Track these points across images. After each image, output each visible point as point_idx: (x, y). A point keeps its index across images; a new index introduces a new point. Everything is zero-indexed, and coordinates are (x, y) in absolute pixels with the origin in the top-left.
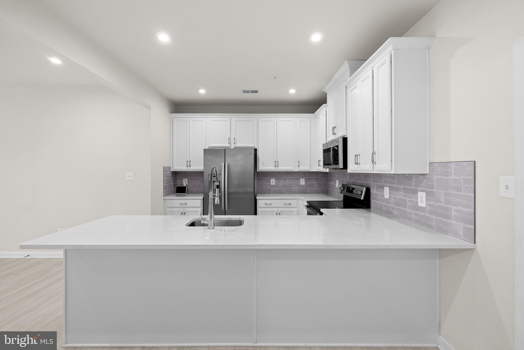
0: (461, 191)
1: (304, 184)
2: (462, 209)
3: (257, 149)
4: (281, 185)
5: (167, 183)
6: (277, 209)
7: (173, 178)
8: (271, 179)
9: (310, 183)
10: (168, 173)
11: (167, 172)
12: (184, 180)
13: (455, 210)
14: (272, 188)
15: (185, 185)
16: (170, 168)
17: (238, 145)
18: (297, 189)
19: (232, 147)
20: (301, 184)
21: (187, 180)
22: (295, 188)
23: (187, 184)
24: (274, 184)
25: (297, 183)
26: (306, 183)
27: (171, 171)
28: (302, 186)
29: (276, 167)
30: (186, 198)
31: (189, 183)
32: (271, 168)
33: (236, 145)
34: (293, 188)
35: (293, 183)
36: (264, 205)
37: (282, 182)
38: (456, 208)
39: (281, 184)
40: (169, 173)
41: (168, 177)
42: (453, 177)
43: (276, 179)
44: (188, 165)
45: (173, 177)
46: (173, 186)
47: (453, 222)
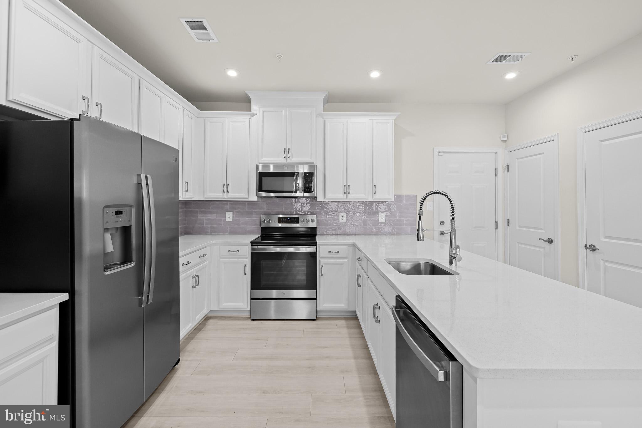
0: (409, 210)
2: (410, 219)
13: (405, 220)
38: (406, 219)
42: (404, 203)
47: (404, 227)
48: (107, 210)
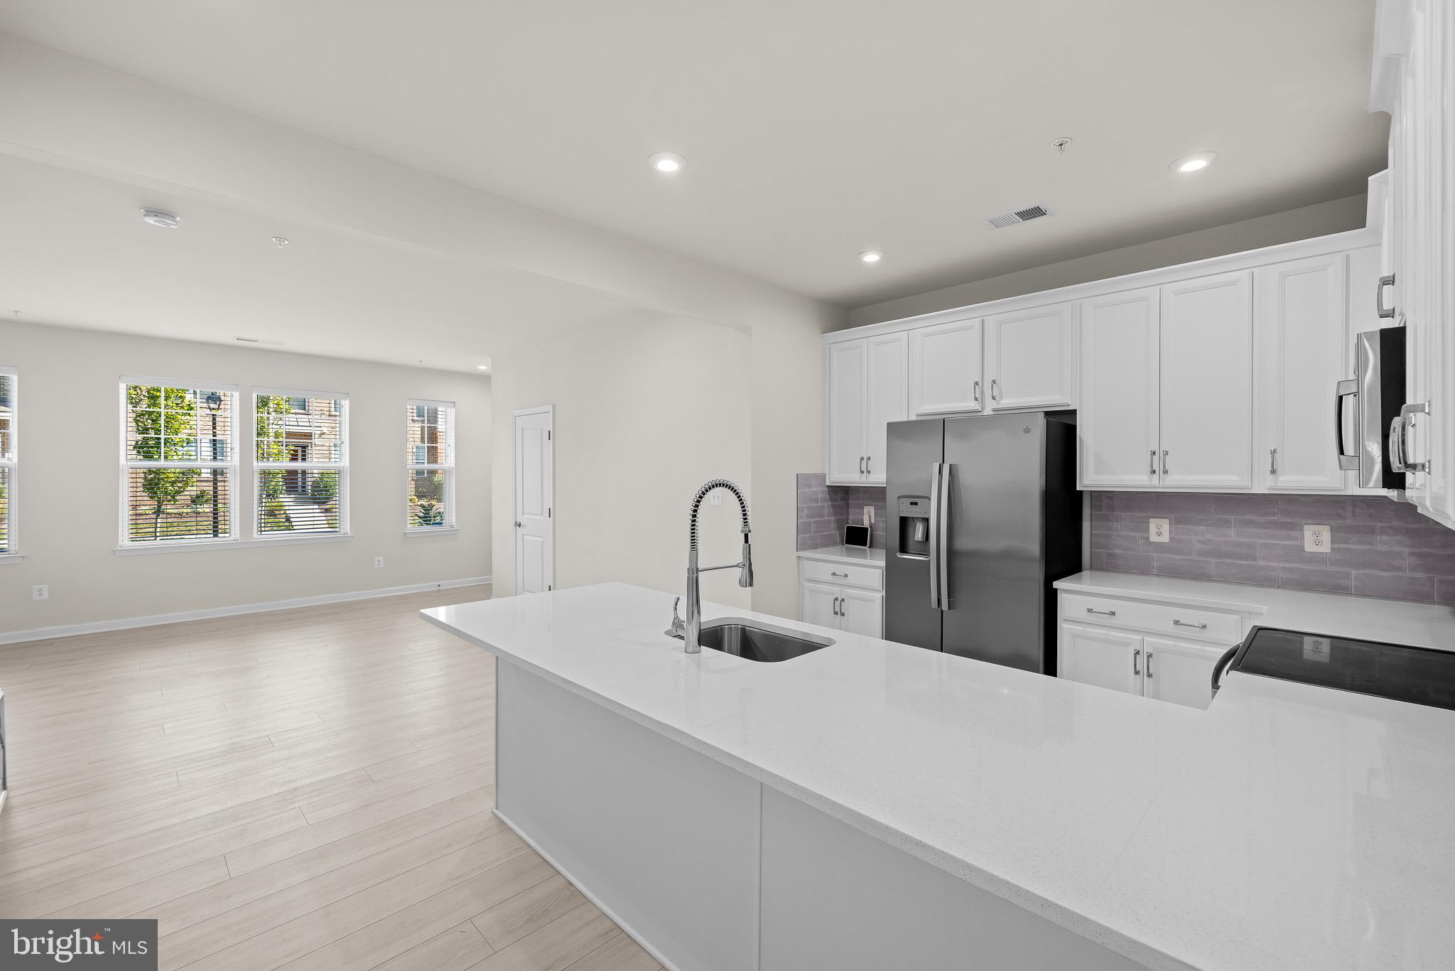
1: (1326, 548)
3: (1076, 410)
4: (1198, 546)
5: (809, 516)
6: (1139, 637)
7: (832, 505)
8: (1151, 520)
9: (1366, 547)
10: (814, 489)
11: (810, 486)
12: (866, 509)
14: (1155, 555)
15: (866, 524)
16: (823, 477)
17: (1006, 402)
18: (1284, 568)
19: (988, 411)
20: (1309, 547)
21: (872, 509)
22: (1275, 564)
23: (873, 521)
24: (1165, 538)
25: (1284, 543)
26: (1336, 546)
27: (828, 486)
28: (1315, 558)
29: (1156, 477)
30: (868, 562)
31: (877, 519)
32: (1134, 478)
33: (1002, 402)
34: (1261, 563)
35: (1260, 541)
36: (1083, 615)
37: (1203, 535)
39: (1199, 542)
40: (821, 493)
41: (816, 501)
43: (1175, 522)
44: (864, 468)
45: (831, 500)
46: (835, 526)
48: (902, 500)
